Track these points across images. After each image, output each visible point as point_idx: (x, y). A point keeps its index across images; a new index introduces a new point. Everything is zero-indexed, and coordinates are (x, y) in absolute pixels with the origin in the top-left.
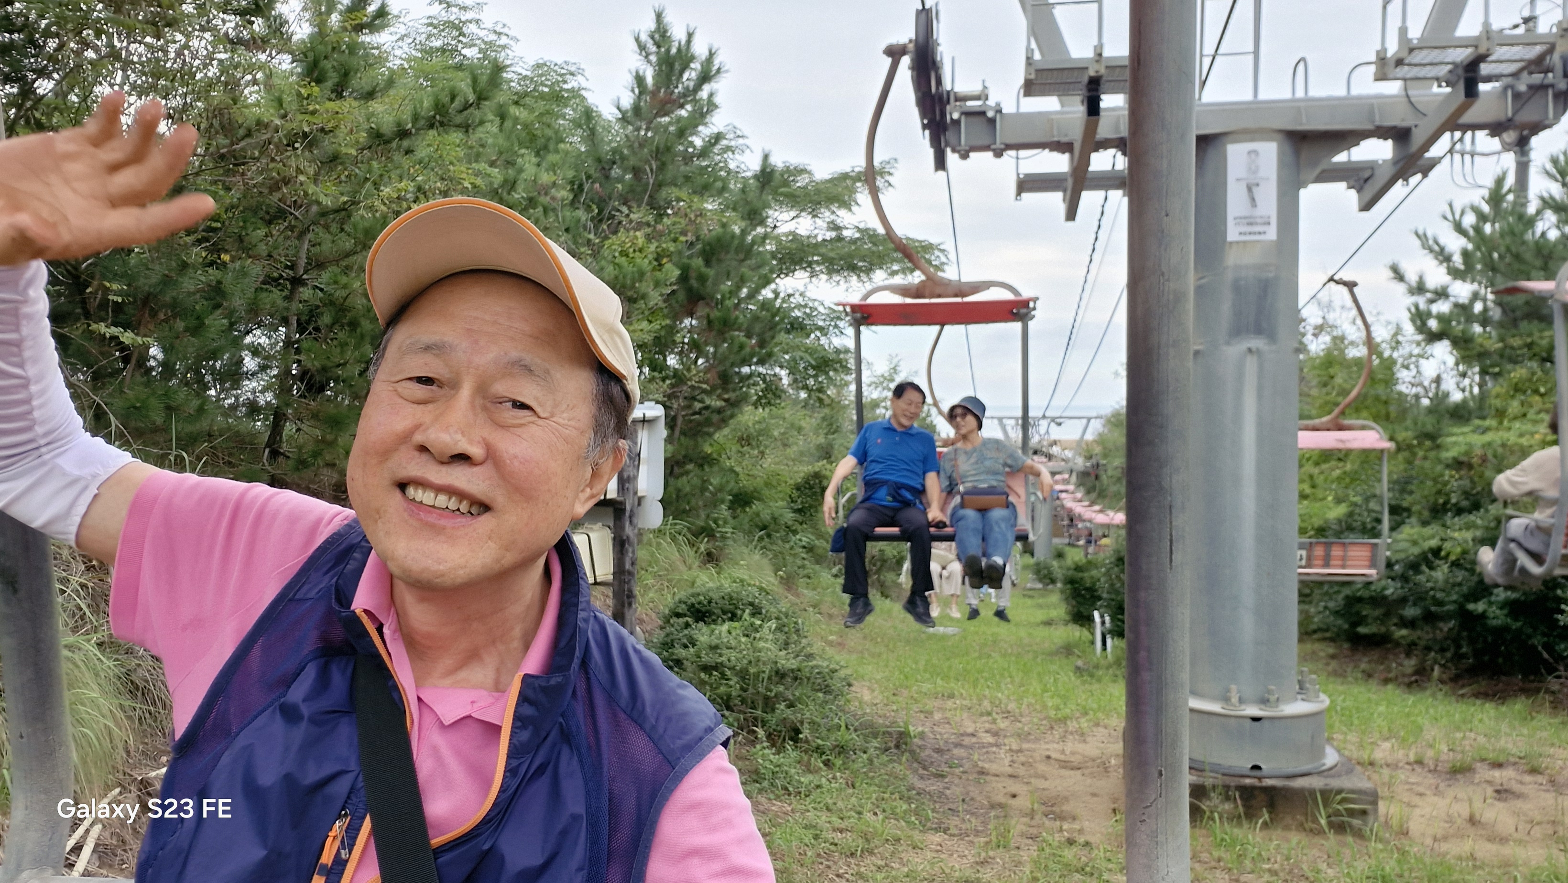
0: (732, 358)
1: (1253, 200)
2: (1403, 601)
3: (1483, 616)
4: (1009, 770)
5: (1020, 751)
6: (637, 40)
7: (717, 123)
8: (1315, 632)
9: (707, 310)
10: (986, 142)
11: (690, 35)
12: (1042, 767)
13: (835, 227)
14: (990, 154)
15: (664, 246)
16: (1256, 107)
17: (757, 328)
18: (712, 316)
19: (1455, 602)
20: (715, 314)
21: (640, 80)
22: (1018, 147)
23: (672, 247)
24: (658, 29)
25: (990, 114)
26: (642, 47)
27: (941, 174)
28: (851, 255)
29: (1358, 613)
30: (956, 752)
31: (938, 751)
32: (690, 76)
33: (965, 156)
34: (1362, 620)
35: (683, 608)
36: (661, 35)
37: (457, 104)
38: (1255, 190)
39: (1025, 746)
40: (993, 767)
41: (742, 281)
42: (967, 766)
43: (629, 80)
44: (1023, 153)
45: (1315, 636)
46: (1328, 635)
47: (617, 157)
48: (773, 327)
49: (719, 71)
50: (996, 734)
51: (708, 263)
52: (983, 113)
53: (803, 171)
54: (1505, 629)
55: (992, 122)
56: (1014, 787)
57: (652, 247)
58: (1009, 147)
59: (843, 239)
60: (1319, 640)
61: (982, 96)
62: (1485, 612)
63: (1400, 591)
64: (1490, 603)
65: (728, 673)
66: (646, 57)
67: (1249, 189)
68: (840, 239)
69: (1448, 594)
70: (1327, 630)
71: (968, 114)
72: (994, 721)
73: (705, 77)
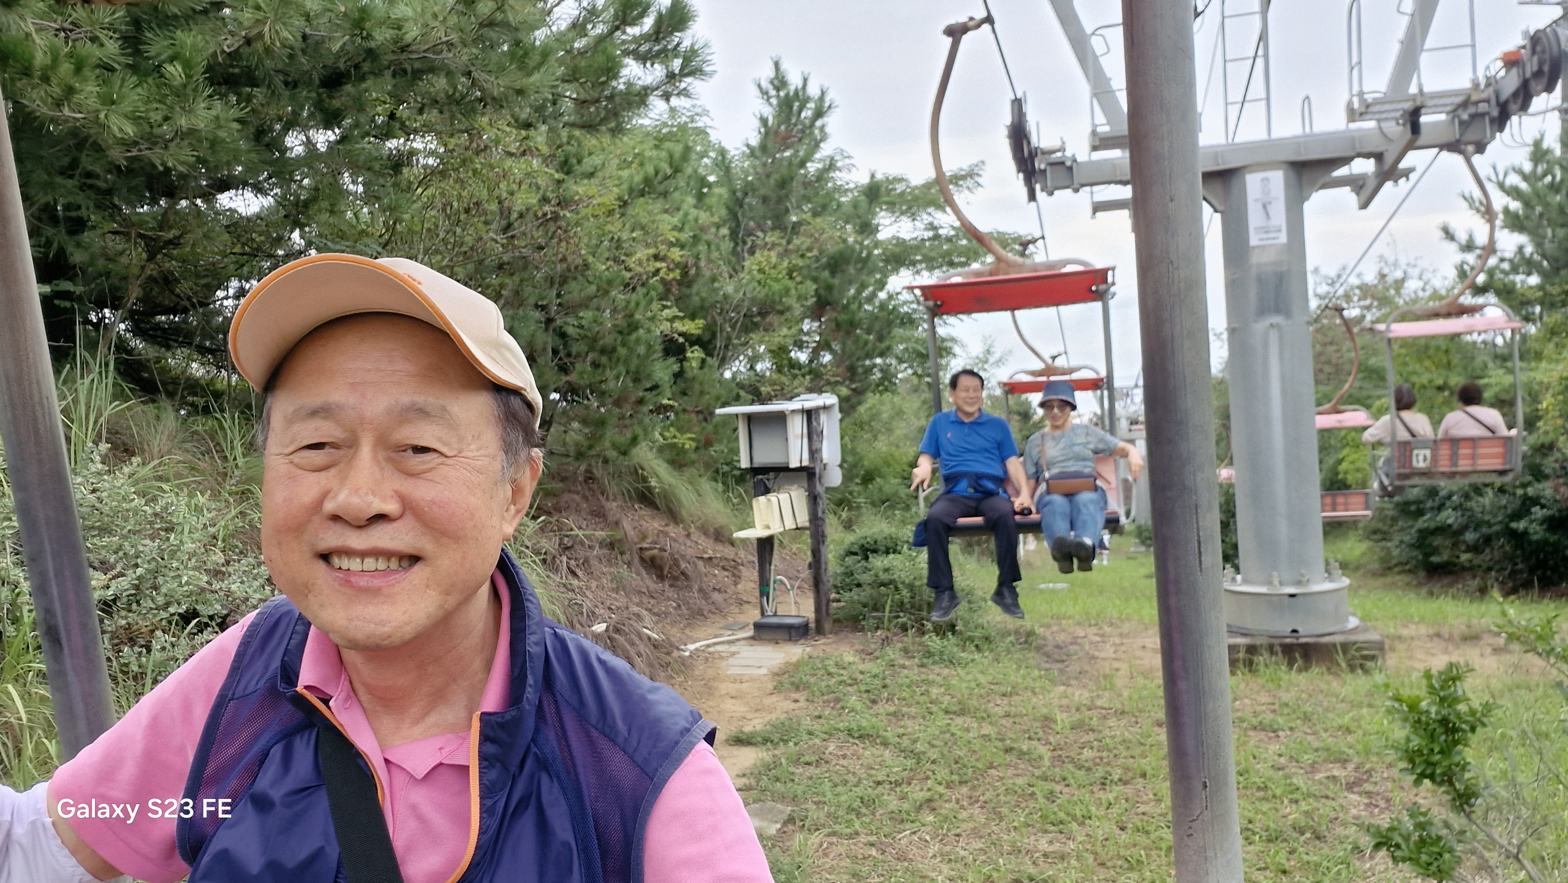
0: (860, 353)
1: (1267, 214)
2: (1464, 528)
3: (1525, 533)
4: (1114, 656)
5: (1122, 644)
6: (759, 86)
7: (826, 150)
8: (1396, 565)
9: (835, 315)
10: (1067, 184)
11: (805, 81)
12: (1139, 653)
13: (932, 227)
14: (1069, 191)
15: (794, 262)
16: (1269, 144)
17: (877, 326)
18: (839, 319)
19: (1501, 522)
20: (843, 317)
21: (764, 121)
22: (1092, 185)
23: (800, 262)
24: (777, 77)
25: (1068, 163)
26: (764, 93)
27: (1033, 204)
28: (948, 253)
29: (1430, 545)
30: (1072, 647)
31: (1058, 647)
32: (807, 114)
33: (1051, 194)
34: (1435, 551)
35: (855, 548)
36: (780, 82)
37: (659, 177)
38: (1268, 207)
39: (1125, 641)
40: (1102, 655)
41: (863, 286)
42: (1081, 654)
43: (756, 123)
44: (1096, 188)
45: (1396, 569)
46: (1408, 567)
47: (749, 189)
48: (890, 324)
49: (830, 107)
50: (1102, 636)
51: (833, 273)
52: (1063, 163)
53: (900, 180)
54: (1546, 542)
55: (1070, 169)
56: (1116, 665)
57: (785, 264)
58: (1083, 185)
59: (940, 236)
60: (1399, 573)
61: (1062, 149)
62: (1526, 528)
63: (1460, 520)
64: (1531, 522)
65: (900, 586)
66: (768, 100)
67: (1264, 206)
68: (937, 237)
69: (1495, 516)
70: (1407, 563)
71: (1052, 164)
72: (1101, 628)
73: (819, 113)
